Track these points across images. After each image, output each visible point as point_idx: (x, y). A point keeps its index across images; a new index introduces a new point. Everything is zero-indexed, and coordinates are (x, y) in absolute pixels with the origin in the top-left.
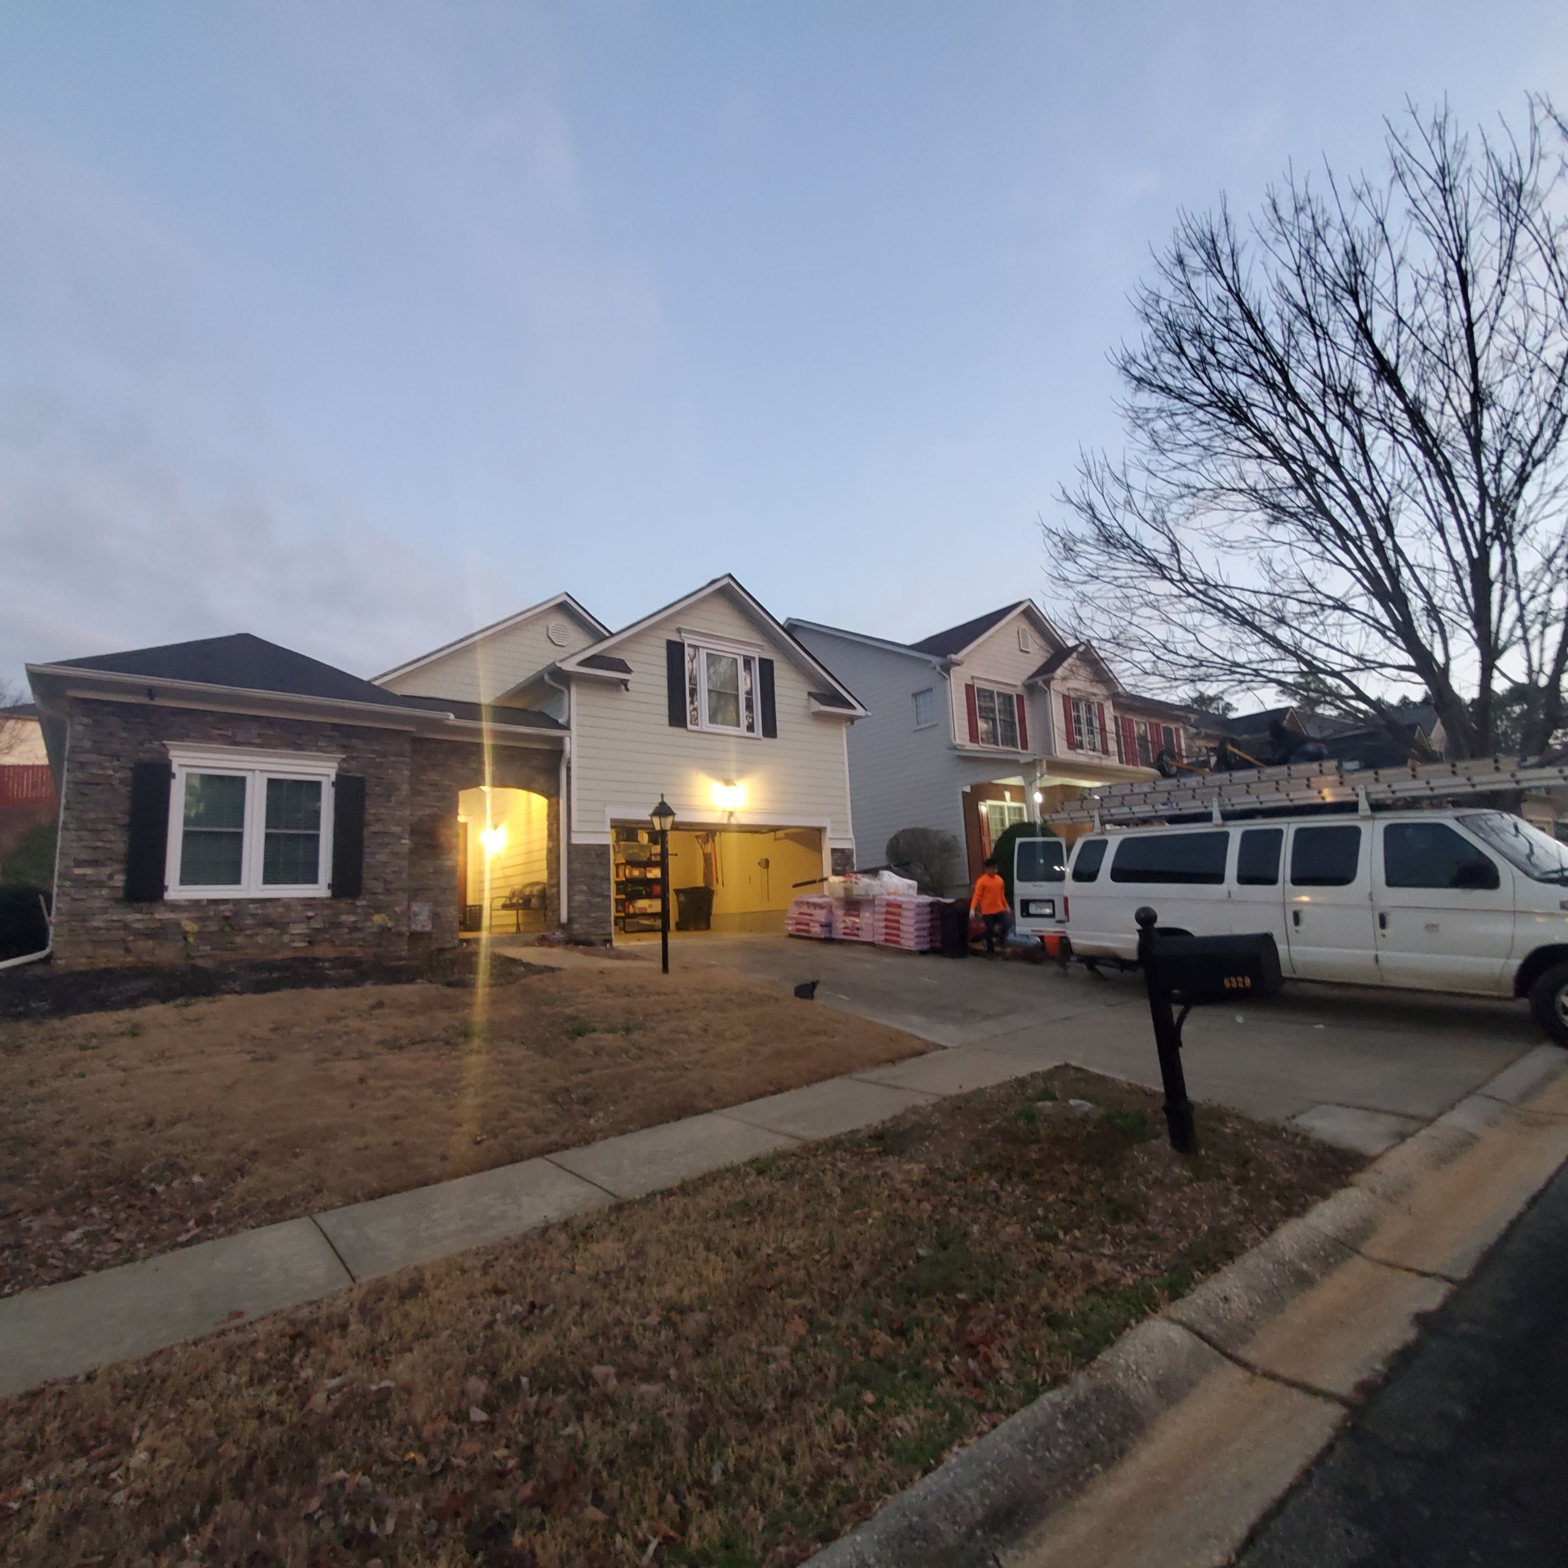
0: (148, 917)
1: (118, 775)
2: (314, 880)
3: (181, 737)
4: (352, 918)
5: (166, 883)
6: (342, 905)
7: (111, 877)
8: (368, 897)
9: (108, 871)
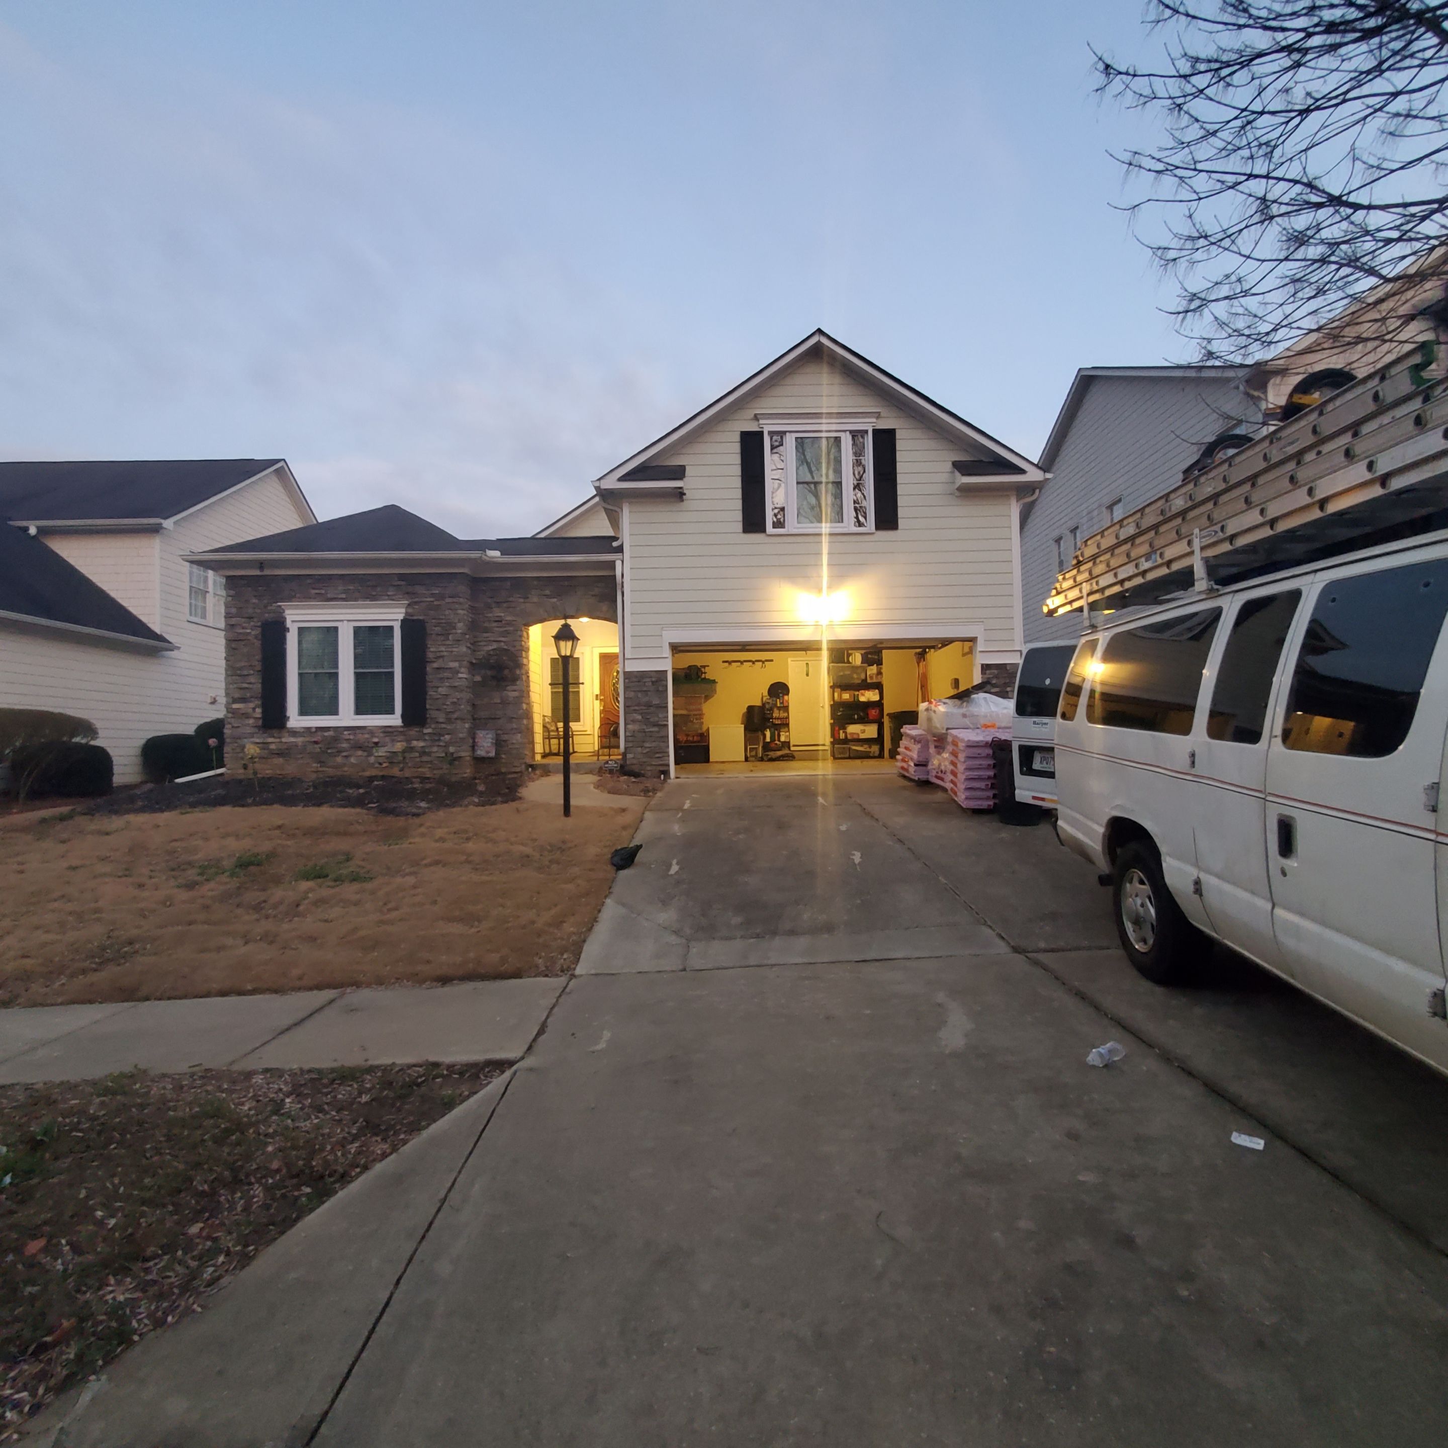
0: (278, 740)
1: (253, 633)
2: (391, 711)
3: (290, 599)
4: (421, 744)
5: (288, 714)
6: (413, 732)
7: (254, 709)
8: (433, 726)
9: (252, 705)
